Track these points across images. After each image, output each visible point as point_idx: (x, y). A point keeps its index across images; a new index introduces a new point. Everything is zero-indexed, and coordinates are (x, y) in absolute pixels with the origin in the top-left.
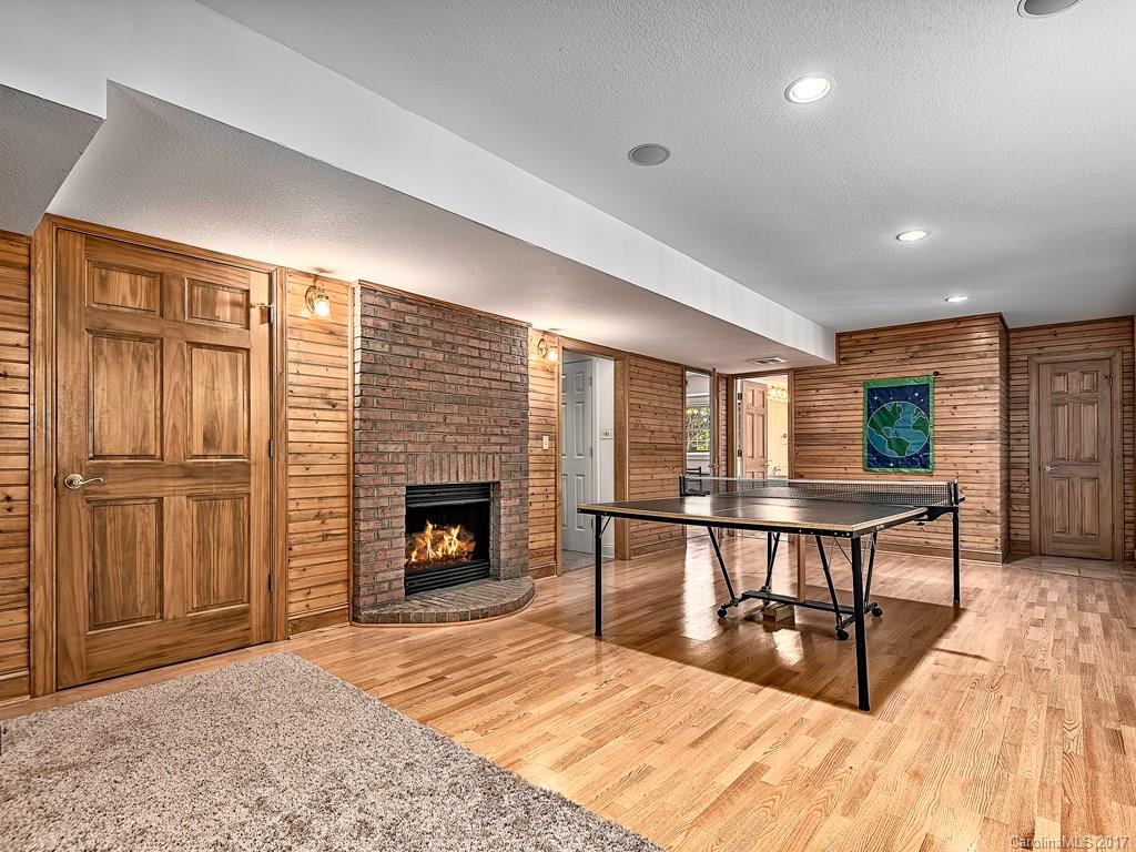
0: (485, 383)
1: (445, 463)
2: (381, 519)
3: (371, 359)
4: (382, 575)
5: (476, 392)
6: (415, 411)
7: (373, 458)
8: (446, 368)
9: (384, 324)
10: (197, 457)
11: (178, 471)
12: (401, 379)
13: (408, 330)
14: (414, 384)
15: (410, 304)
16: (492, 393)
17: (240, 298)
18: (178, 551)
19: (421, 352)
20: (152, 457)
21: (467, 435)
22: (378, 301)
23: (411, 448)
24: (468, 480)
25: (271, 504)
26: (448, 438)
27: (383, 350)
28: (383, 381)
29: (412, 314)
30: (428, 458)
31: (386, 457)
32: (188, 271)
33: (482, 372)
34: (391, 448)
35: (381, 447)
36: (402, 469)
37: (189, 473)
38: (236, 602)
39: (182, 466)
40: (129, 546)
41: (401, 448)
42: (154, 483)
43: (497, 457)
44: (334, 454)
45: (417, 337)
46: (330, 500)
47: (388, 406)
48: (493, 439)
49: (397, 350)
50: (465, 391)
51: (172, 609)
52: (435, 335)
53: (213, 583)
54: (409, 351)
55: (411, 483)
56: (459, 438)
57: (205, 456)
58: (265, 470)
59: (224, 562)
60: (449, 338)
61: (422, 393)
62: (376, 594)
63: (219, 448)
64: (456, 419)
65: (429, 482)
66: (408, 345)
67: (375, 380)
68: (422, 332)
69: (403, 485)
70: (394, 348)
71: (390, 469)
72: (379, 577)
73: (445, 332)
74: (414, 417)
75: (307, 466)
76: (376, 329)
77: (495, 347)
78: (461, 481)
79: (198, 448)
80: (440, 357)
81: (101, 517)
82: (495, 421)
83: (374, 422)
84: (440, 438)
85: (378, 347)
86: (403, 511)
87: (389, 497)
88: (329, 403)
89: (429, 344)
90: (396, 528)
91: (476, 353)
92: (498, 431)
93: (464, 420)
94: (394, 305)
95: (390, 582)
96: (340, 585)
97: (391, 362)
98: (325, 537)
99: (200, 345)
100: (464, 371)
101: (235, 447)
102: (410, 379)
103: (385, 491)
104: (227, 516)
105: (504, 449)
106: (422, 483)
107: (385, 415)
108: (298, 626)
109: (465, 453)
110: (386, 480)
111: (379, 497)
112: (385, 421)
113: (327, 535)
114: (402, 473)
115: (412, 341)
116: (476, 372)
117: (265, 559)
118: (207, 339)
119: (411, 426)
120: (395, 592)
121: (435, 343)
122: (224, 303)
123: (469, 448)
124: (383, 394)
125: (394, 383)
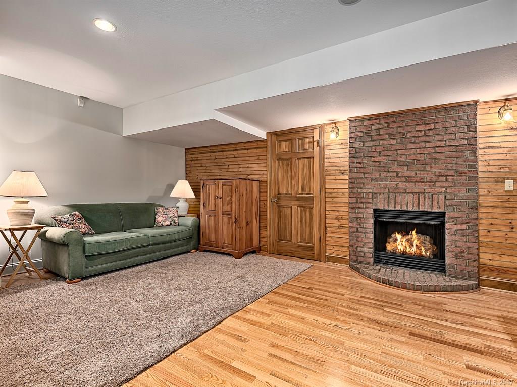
0: (431, 150)
1: (398, 199)
2: (360, 223)
3: (354, 151)
4: (360, 248)
5: (423, 157)
6: (379, 172)
7: (355, 195)
8: (398, 147)
9: (360, 134)
10: (300, 194)
11: (295, 198)
12: (369, 158)
13: (374, 133)
14: (377, 159)
15: (375, 119)
16: (437, 156)
17: (311, 140)
18: (295, 222)
19: (381, 142)
20: (289, 194)
21: (415, 183)
22: (357, 124)
23: (375, 190)
24: (415, 209)
25: (320, 211)
26: (400, 185)
27: (360, 146)
28: (360, 160)
29: (376, 124)
30: (386, 196)
31: (362, 195)
32: (297, 136)
33: (427, 144)
34: (364, 191)
35: (359, 190)
36: (370, 200)
37: (298, 199)
38: (310, 243)
39: (296, 197)
40: (285, 220)
41: (370, 191)
42: (290, 201)
43: (442, 197)
44: (343, 193)
45: (379, 135)
46: (341, 212)
47: (362, 171)
48: (438, 185)
49: (367, 144)
50: (413, 157)
51: (294, 241)
52: (390, 131)
53: (304, 235)
54: (374, 143)
55: (376, 207)
56: (408, 185)
57: (302, 194)
58: (318, 199)
59: (307, 229)
60: (400, 130)
61: (382, 163)
62: (357, 257)
63: (305, 191)
64: (406, 174)
65: (386, 208)
66: (374, 140)
67: (356, 160)
68: (382, 132)
69: (371, 208)
70: (366, 143)
71: (363, 200)
72: (359, 249)
73: (397, 128)
74: (377, 175)
75: (333, 198)
76: (356, 137)
77: (438, 126)
78: (410, 208)
79: (300, 192)
80: (394, 141)
81: (280, 210)
82: (440, 173)
83: (356, 179)
84: (394, 185)
85: (357, 145)
86: (372, 221)
87: (364, 213)
88: (341, 173)
89: (387, 136)
90: (367, 228)
91: (422, 133)
92: (441, 179)
93: (413, 174)
94: (365, 123)
95: (365, 253)
96: (346, 248)
97: (364, 150)
98: (340, 227)
99: (300, 158)
100: (413, 146)
101: (310, 191)
102: (374, 157)
103: (361, 210)
104: (308, 214)
105: (449, 190)
106: (382, 208)
107: (362, 175)
108: (329, 259)
109: (413, 194)
110: (362, 205)
111: (358, 213)
112: (361, 178)
113: (341, 226)
114: (371, 203)
115: (376, 138)
116: (423, 145)
117: (319, 231)
118: (302, 156)
119: (376, 180)
120: (367, 259)
121: (390, 135)
122: (307, 143)
123: (416, 190)
124: (360, 166)
125: (365, 160)
